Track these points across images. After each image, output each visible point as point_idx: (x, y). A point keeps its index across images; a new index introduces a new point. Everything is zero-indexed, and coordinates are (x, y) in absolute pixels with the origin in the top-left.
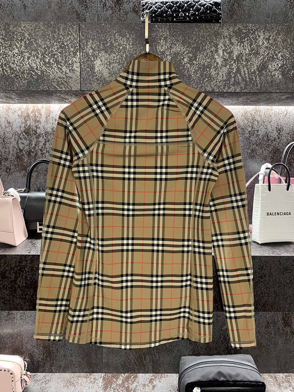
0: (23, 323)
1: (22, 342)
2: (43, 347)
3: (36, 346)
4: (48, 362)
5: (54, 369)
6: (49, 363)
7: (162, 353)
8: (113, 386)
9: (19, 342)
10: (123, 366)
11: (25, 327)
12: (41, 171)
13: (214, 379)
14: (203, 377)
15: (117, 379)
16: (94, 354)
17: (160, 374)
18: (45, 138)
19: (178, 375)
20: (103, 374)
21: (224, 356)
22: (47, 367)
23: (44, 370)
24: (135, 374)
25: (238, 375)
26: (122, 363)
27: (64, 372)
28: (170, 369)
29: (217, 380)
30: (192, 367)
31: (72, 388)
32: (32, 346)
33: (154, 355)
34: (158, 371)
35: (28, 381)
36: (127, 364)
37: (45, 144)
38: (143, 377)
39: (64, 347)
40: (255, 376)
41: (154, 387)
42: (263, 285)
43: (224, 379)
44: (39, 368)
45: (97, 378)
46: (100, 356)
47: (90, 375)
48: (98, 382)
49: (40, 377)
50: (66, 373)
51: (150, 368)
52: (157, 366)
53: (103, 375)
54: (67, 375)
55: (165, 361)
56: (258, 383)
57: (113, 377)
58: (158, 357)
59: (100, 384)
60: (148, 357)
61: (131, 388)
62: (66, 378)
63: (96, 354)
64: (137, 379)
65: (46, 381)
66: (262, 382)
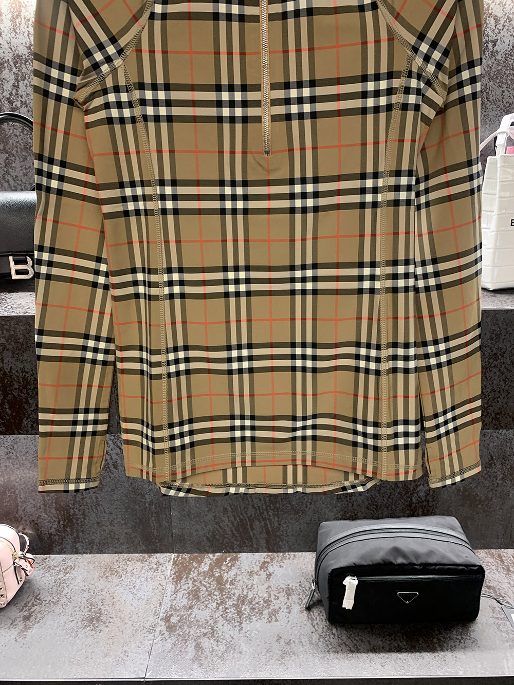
0: (13, 465)
1: (16, 499)
2: (56, 509)
3: (42, 506)
4: (68, 535)
5: (81, 548)
6: (70, 536)
7: (285, 516)
8: (191, 576)
9: (9, 500)
10: (211, 539)
11: (18, 472)
12: (15, 149)
13: (383, 561)
14: (362, 557)
15: (200, 563)
16: (155, 520)
17: (282, 554)
18: (14, 70)
19: (314, 554)
20: (173, 555)
21: (403, 519)
22: (68, 544)
23: (62, 549)
24: (234, 555)
25: (431, 553)
26: (208, 535)
27: (100, 551)
28: (299, 544)
29: (391, 563)
30: (342, 540)
31: (115, 580)
32: (34, 507)
33: (270, 519)
34: (277, 548)
35: (29, 568)
36: (217, 537)
37: (16, 87)
38: (248, 560)
39: (96, 508)
40: (464, 555)
41: (269, 576)
42: (497, 373)
43: (405, 561)
44: (52, 546)
45: (161, 561)
46: (167, 524)
47: (150, 557)
48: (164, 569)
49: (55, 561)
50: (105, 553)
51: (263, 542)
52: (276, 540)
53: (173, 557)
54: (106, 558)
55: (290, 530)
56: (469, 568)
57: (193, 560)
58: (276, 524)
59: (168, 573)
60: (257, 523)
61: (225, 579)
62: (104, 562)
63: (159, 520)
64: (238, 563)
65: (67, 568)
66: (478, 566)
